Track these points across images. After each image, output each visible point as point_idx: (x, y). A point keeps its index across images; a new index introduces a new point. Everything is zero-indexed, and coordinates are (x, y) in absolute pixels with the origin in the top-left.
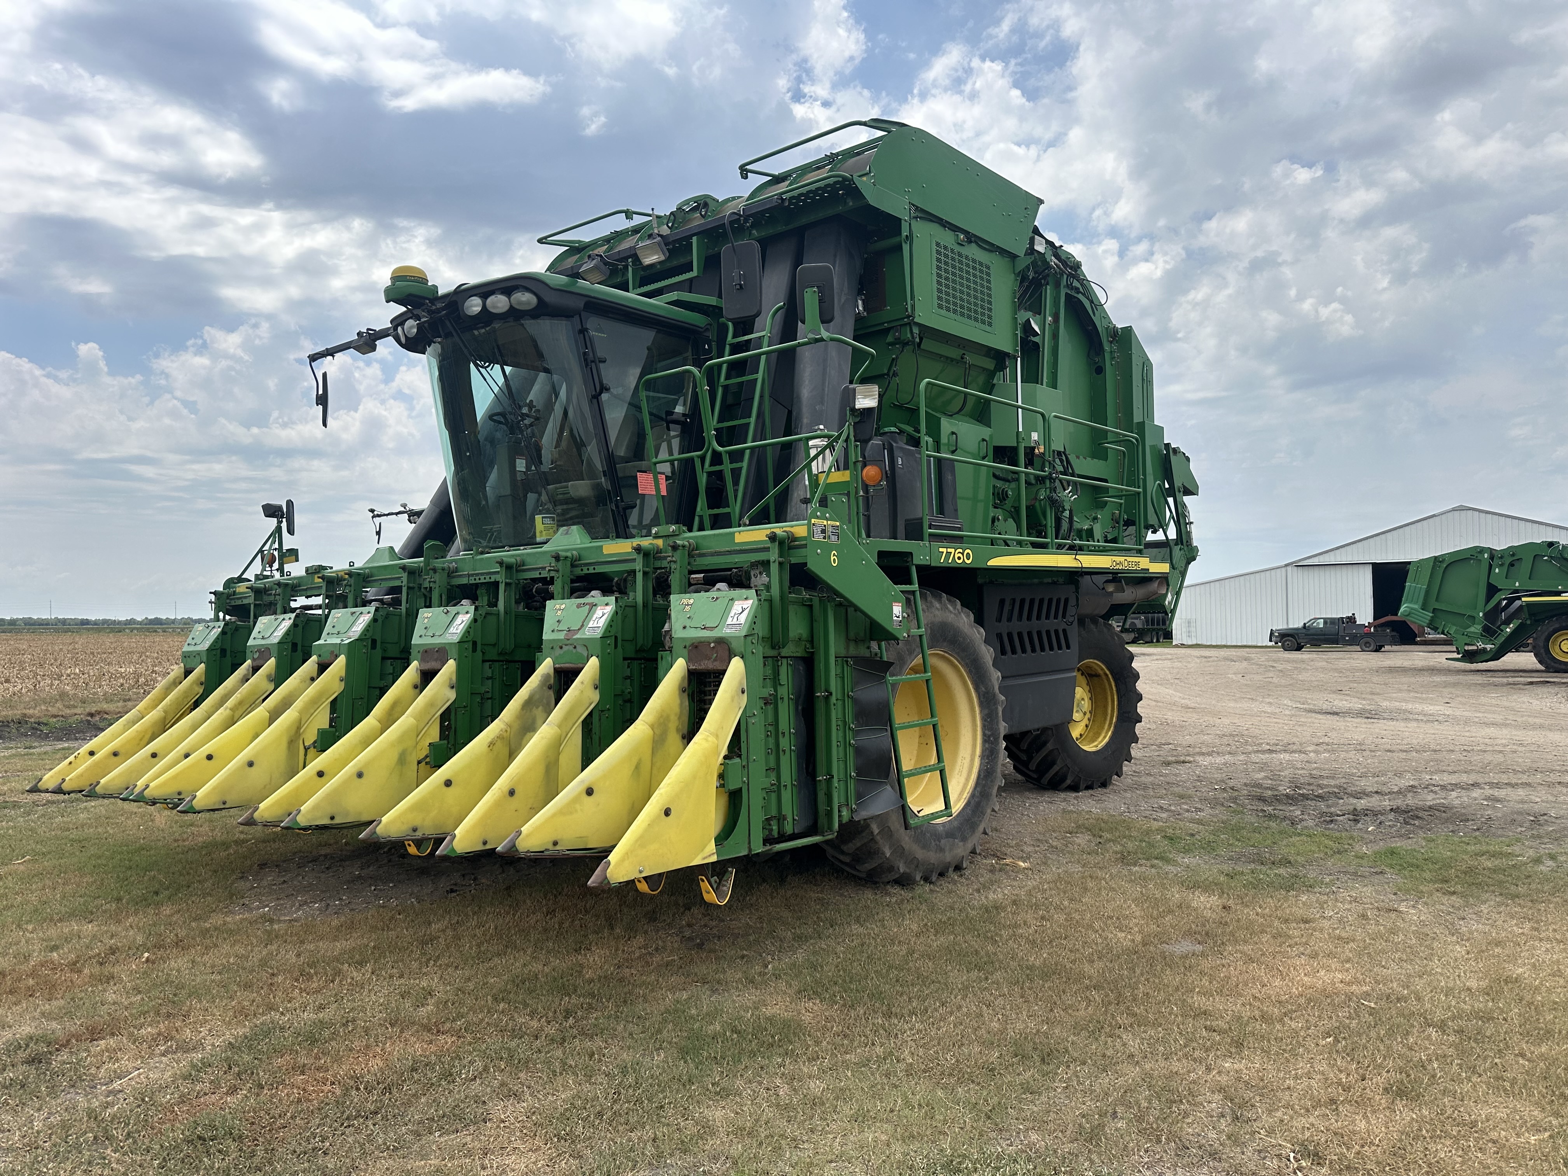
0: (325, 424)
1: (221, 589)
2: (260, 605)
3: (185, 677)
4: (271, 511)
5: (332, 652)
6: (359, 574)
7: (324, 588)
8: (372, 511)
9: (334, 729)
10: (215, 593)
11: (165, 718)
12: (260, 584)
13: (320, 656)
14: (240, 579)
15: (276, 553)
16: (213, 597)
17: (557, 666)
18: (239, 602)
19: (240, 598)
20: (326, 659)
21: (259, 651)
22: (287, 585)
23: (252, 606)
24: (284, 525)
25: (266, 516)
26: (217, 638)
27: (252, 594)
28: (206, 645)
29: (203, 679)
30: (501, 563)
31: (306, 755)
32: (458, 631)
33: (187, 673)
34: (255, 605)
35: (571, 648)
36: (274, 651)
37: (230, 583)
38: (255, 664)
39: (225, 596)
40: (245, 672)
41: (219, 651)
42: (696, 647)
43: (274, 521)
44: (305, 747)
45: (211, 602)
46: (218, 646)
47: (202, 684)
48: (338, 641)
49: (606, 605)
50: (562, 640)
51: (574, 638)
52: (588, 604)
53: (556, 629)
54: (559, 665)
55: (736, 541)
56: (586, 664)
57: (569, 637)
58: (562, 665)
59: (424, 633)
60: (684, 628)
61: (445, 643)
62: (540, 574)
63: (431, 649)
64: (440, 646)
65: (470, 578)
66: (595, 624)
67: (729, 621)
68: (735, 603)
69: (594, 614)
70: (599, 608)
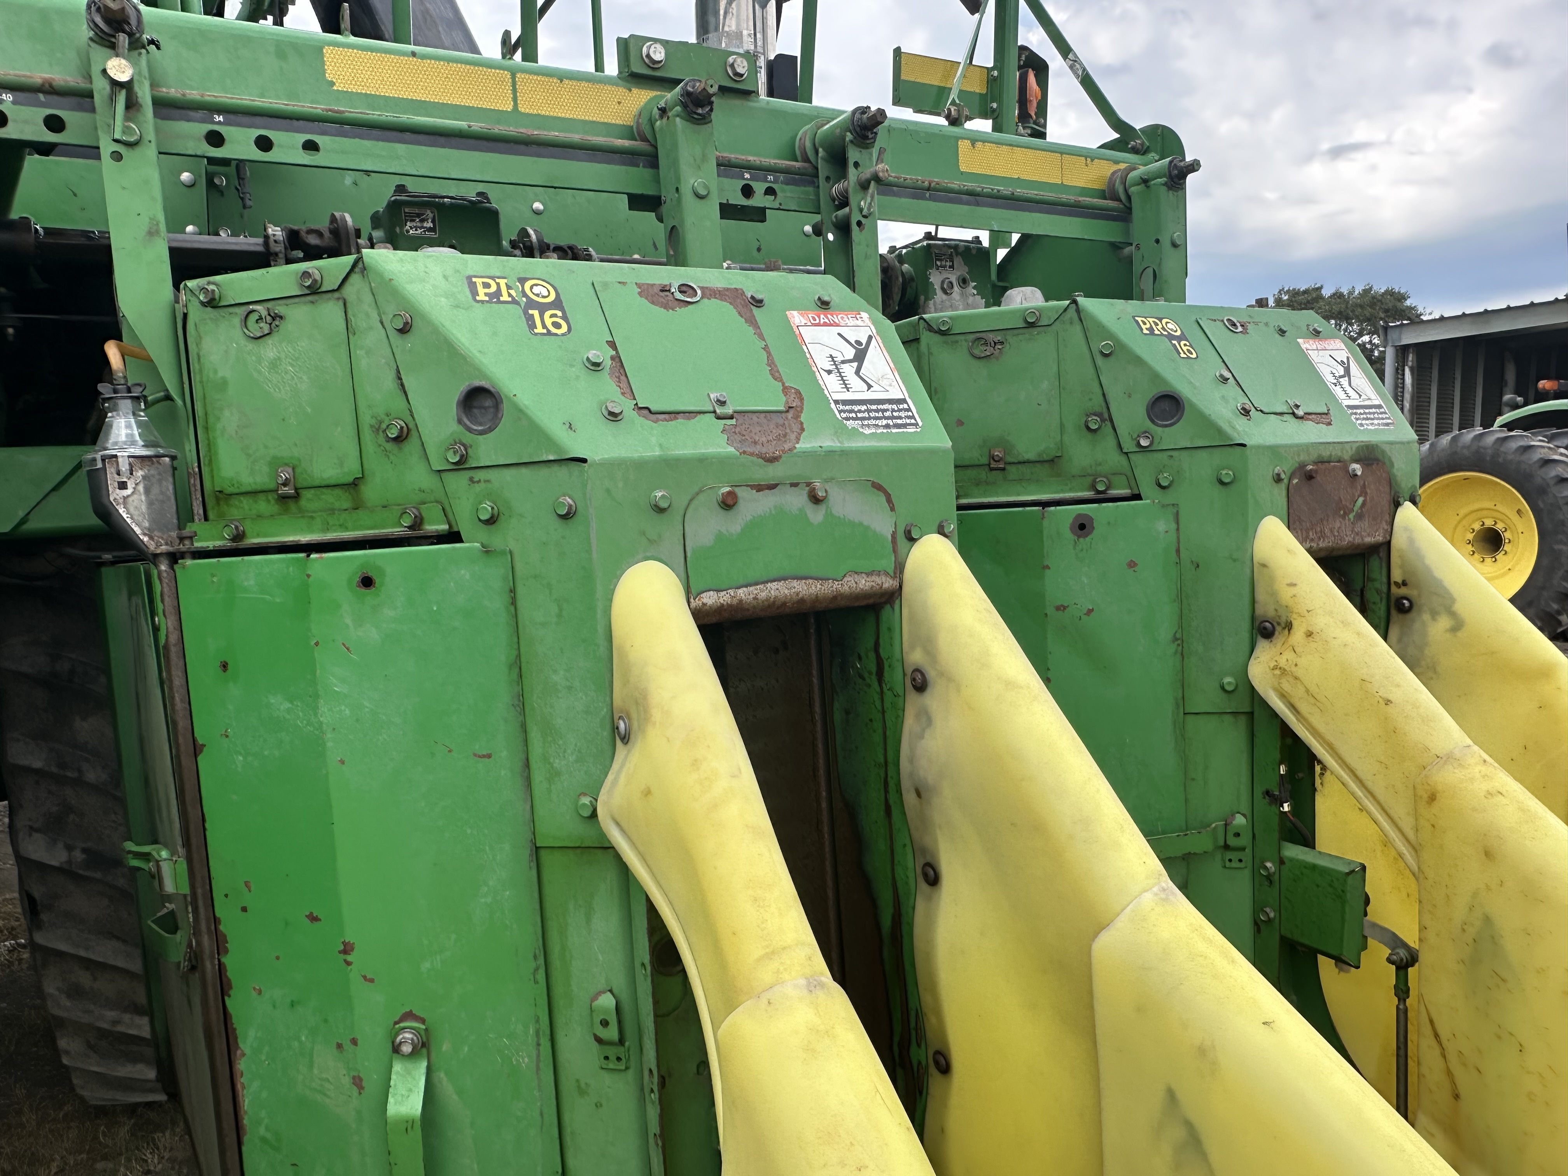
49: (824, 304)
50: (723, 461)
51: (806, 454)
52: (710, 293)
53: (625, 406)
54: (725, 598)
55: (963, 168)
56: (900, 568)
57: (770, 450)
58: (742, 593)
60: (1246, 414)
66: (858, 391)
67: (1342, 397)
68: (1302, 344)
69: (794, 337)
70: (795, 316)
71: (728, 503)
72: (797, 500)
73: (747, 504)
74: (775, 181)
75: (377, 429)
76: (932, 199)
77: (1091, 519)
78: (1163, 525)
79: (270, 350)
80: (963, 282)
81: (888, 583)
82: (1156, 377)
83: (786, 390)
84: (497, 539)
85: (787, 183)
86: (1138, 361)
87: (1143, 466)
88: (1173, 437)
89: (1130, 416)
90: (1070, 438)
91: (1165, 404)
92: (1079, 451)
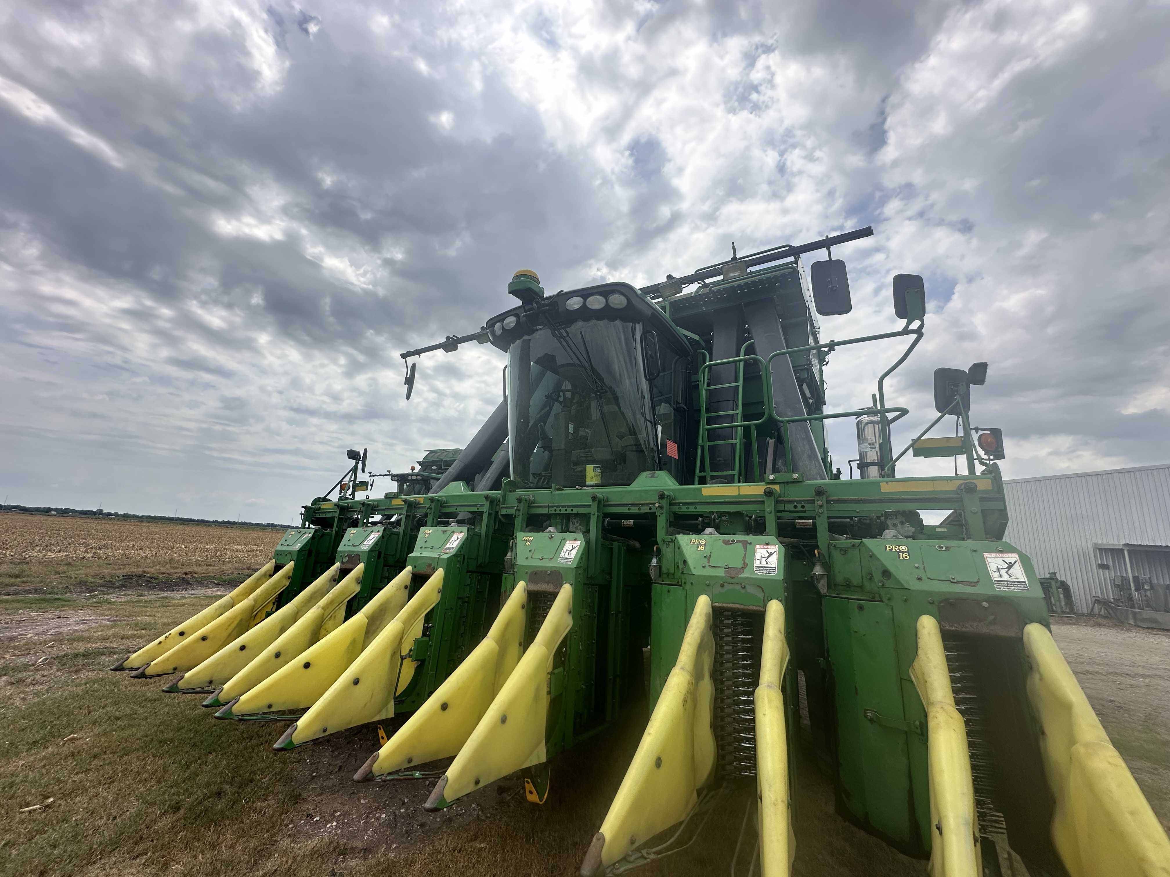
0: (408, 397)
1: (310, 505)
2: (342, 518)
3: (275, 573)
4: (353, 455)
5: (429, 565)
6: (438, 500)
7: (405, 509)
8: (370, 473)
9: (426, 639)
10: (305, 507)
11: (254, 606)
12: (343, 503)
13: (415, 567)
14: (324, 499)
15: (351, 484)
16: (303, 510)
17: (717, 604)
18: (323, 515)
19: (325, 512)
20: (422, 570)
21: (348, 556)
22: (369, 505)
23: (336, 520)
24: (360, 465)
25: (349, 458)
26: (308, 542)
27: (338, 511)
28: (298, 546)
29: (291, 574)
30: (594, 498)
31: (401, 665)
32: (573, 557)
33: (278, 568)
34: (339, 519)
35: (738, 587)
36: (364, 557)
37: (316, 501)
38: (344, 566)
39: (312, 510)
40: (334, 573)
41: (307, 552)
42: (952, 605)
43: (353, 462)
44: (401, 656)
45: (301, 514)
46: (308, 548)
47: (289, 578)
48: (435, 555)
49: (766, 543)
50: (721, 577)
51: (741, 578)
52: (738, 541)
53: (707, 565)
54: (720, 605)
55: (882, 491)
56: (765, 606)
57: (732, 576)
58: (724, 605)
59: (529, 555)
60: (920, 579)
61: (559, 567)
62: (629, 509)
63: (541, 572)
64: (553, 570)
65: (550, 509)
66: (764, 564)
67: (995, 576)
68: (986, 555)
69: (754, 551)
70: (758, 547)
71: (722, 586)
73: (727, 587)
74: (805, 503)
75: (676, 565)
76: (863, 503)
77: (863, 606)
78: (887, 612)
79: (668, 550)
81: (762, 609)
82: (883, 565)
83: (744, 563)
84: (685, 587)
85: (808, 504)
86: (878, 559)
87: (882, 592)
88: (889, 584)
89: (878, 576)
90: (864, 580)
91: (886, 573)
92: (867, 585)
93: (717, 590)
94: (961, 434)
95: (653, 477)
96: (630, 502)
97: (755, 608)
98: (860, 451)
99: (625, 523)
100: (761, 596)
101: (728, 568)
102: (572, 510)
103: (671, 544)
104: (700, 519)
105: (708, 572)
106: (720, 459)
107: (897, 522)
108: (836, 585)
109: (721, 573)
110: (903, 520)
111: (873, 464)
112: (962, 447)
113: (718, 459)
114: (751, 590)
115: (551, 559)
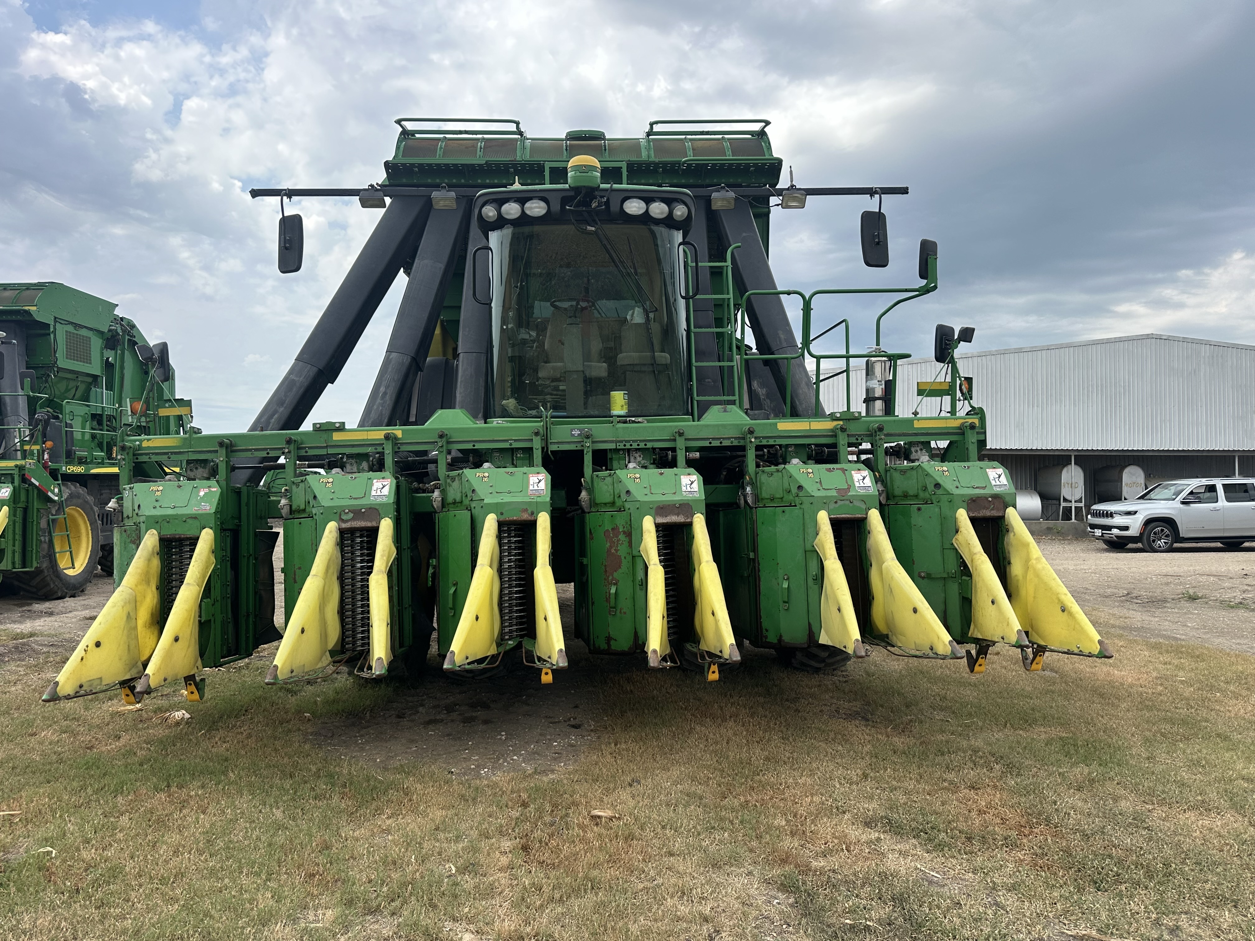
5: (521, 511)
13: (502, 514)
17: (832, 516)
20: (514, 516)
21: (354, 512)
26: (219, 499)
28: (208, 507)
29: (213, 547)
36: (388, 511)
38: (347, 525)
40: (336, 535)
42: (974, 501)
48: (526, 499)
49: (859, 470)
50: (836, 496)
51: (850, 495)
52: (837, 469)
53: (821, 488)
54: (834, 516)
55: (915, 426)
56: (867, 514)
57: (843, 495)
58: (837, 516)
59: (647, 491)
60: (957, 487)
61: (688, 500)
62: (710, 443)
63: (669, 505)
64: (681, 502)
65: (618, 444)
66: (862, 485)
67: (993, 483)
68: (987, 470)
69: (852, 476)
70: (853, 472)
71: (836, 502)
72: (848, 502)
73: (840, 503)
74: (863, 437)
75: (786, 491)
76: (903, 436)
77: (921, 508)
78: (938, 509)
79: (771, 479)
80: (921, 450)
81: (864, 516)
82: (934, 480)
83: (847, 485)
84: (802, 506)
85: (866, 437)
86: (932, 477)
87: (933, 498)
88: (939, 492)
89: (931, 487)
90: (920, 491)
91: (937, 485)
92: (922, 495)
93: (832, 506)
94: (949, 379)
95: (725, 411)
96: (712, 437)
97: (860, 516)
98: (866, 386)
99: (691, 455)
100: (864, 507)
101: (839, 490)
102: (646, 445)
103: (775, 474)
104: (765, 450)
105: (822, 493)
106: (709, 380)
107: (918, 449)
108: (894, 497)
109: (834, 493)
110: (922, 447)
111: (879, 399)
112: (949, 390)
113: (707, 380)
114: (857, 503)
115: (675, 493)
